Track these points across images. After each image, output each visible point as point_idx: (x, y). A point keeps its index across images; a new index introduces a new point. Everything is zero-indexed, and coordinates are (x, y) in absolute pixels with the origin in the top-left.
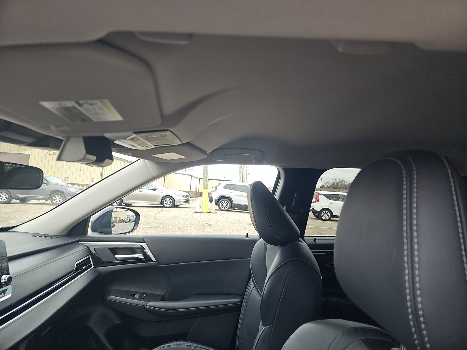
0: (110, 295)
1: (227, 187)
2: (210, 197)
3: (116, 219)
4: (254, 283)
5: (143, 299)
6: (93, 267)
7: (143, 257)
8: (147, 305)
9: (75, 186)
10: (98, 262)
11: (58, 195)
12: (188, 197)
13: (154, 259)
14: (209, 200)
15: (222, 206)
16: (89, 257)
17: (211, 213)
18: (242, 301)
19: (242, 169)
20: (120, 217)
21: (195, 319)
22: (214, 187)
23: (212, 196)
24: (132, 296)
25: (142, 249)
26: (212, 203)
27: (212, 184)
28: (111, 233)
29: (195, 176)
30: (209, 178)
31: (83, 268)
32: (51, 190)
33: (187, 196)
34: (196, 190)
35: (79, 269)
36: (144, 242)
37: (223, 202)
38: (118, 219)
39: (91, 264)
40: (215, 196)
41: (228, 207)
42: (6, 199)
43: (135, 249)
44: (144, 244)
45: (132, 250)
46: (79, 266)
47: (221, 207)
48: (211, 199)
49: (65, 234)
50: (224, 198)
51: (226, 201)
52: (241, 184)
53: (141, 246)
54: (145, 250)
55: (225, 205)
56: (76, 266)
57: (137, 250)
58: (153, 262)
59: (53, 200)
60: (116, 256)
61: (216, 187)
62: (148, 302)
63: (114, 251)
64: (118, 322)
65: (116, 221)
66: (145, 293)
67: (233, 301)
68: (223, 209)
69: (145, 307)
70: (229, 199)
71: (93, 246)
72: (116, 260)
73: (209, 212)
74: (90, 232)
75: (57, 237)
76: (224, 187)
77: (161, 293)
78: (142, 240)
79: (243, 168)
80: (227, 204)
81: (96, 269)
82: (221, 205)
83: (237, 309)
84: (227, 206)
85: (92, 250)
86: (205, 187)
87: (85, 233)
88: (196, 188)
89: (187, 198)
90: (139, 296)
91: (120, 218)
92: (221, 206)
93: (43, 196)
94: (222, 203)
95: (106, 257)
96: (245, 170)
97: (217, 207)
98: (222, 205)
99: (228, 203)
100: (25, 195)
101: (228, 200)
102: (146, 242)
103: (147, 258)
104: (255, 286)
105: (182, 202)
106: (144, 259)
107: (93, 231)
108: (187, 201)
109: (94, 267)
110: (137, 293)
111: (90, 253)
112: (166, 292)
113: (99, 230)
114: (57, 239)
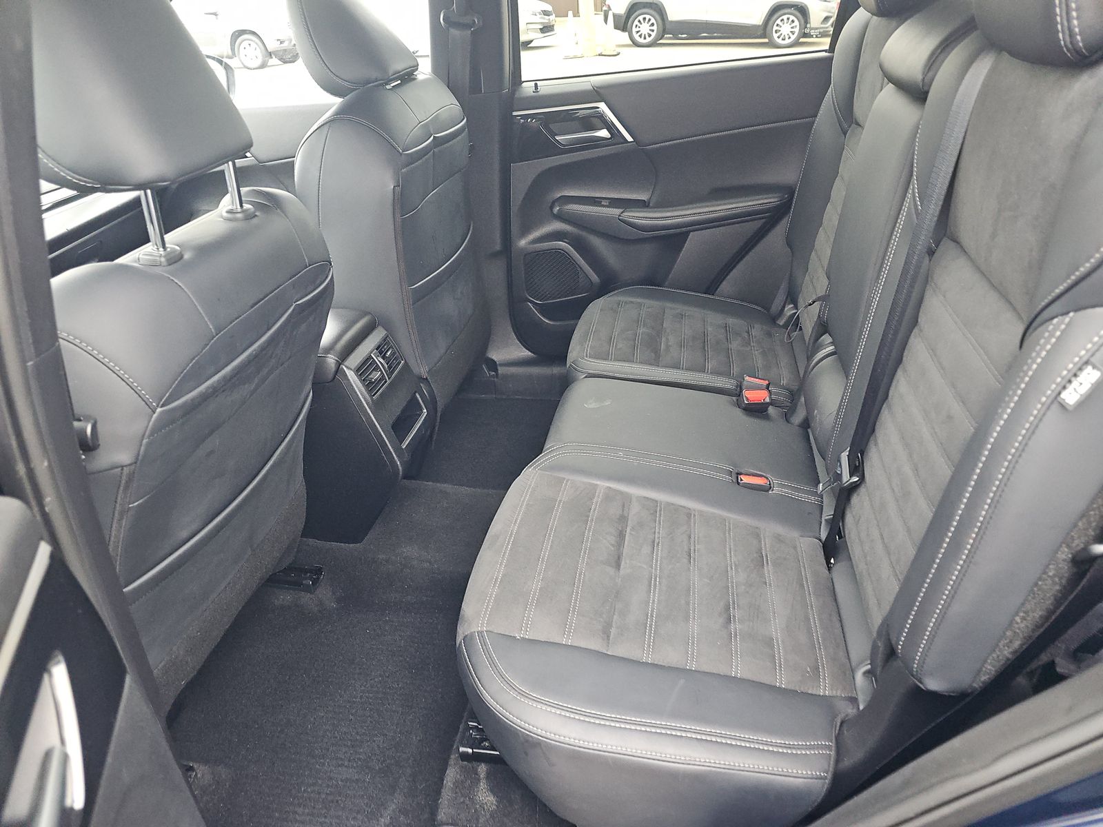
12: (549, 15)
15: (637, 32)
17: (605, 55)
33: (546, 13)
37: (639, 21)
41: (654, 34)
47: (636, 37)
50: (644, 7)
51: (648, 17)
55: (645, 29)
68: (641, 40)
70: (655, 7)
73: (599, 55)
82: (634, 30)
84: (653, 31)
89: (546, 19)
92: (634, 34)
94: (639, 24)
97: (624, 37)
98: (638, 29)
99: (655, 23)
101: (653, 13)
105: (536, 30)
108: (547, 29)
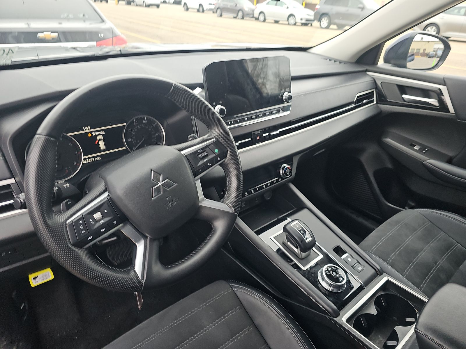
0: (387, 137)
3: (418, 51)
5: (423, 153)
6: (375, 102)
7: (437, 104)
8: (427, 161)
10: (382, 99)
13: (452, 110)
16: (373, 92)
20: (425, 50)
24: (412, 145)
25: (439, 94)
28: (405, 67)
31: (364, 101)
35: (360, 102)
36: (445, 85)
38: (421, 51)
39: (374, 100)
44: (443, 88)
45: (426, 93)
46: (360, 99)
49: (354, 60)
53: (439, 89)
54: (443, 96)
56: (357, 98)
57: (432, 93)
58: (450, 113)
60: (404, 96)
62: (428, 159)
63: (403, 89)
64: (389, 166)
65: (418, 54)
66: (428, 147)
69: (424, 162)
71: (380, 79)
72: (402, 100)
74: (381, 63)
75: (345, 63)
77: (451, 154)
78: (443, 82)
81: (378, 106)
85: (379, 83)
87: (375, 62)
90: (420, 149)
91: (423, 51)
95: (392, 95)
102: (447, 84)
103: (443, 107)
106: (438, 106)
107: (386, 61)
109: (377, 103)
110: (419, 144)
111: (375, 87)
113: (392, 62)
114: (345, 65)
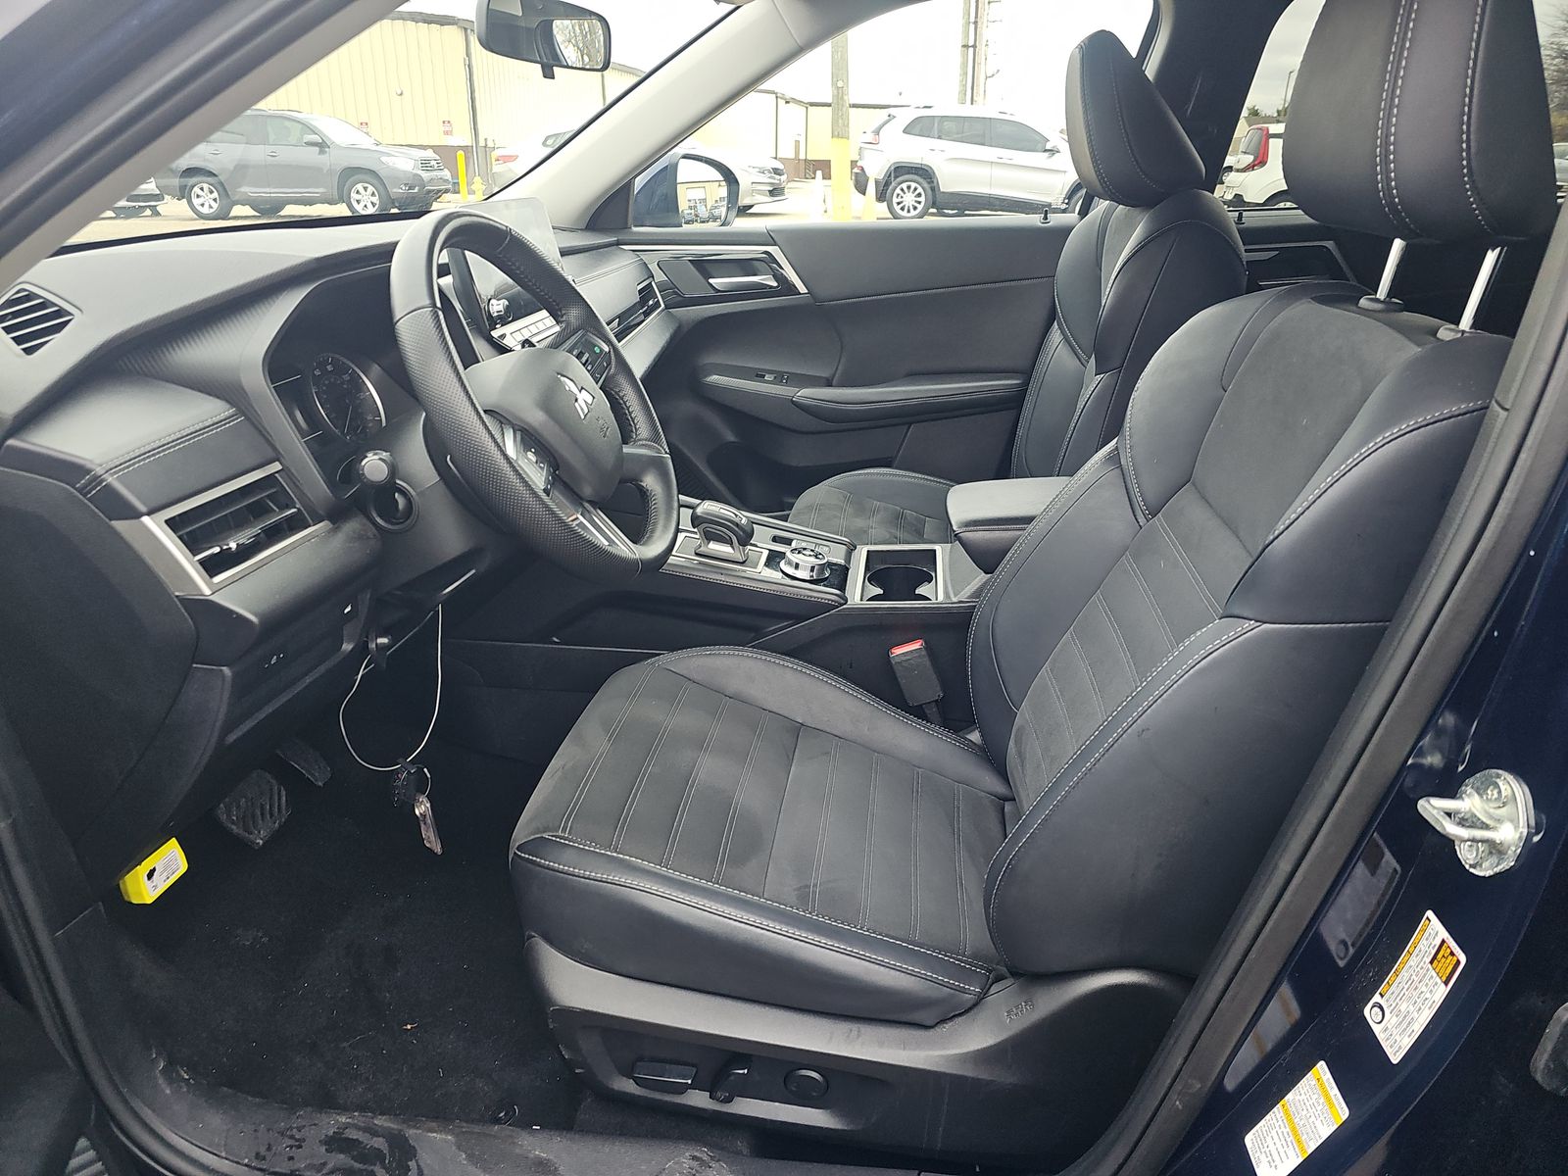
0: (710, 375)
1: (917, 130)
2: (856, 170)
4: (1063, 332)
5: (784, 383)
6: (663, 306)
7: (775, 284)
8: (799, 394)
9: (405, 150)
11: (366, 185)
12: (780, 175)
13: (802, 289)
14: (851, 184)
15: (898, 203)
16: (650, 284)
18: (1026, 383)
19: (971, 50)
21: (909, 428)
22: (869, 131)
23: (863, 169)
24: (759, 376)
25: (770, 261)
26: (864, 194)
27: (861, 123)
29: (788, 96)
30: (852, 102)
31: (650, 303)
32: (339, 169)
33: (777, 171)
34: (797, 152)
36: (773, 242)
37: (902, 190)
39: (658, 301)
40: (876, 170)
41: (920, 207)
42: (215, 206)
43: (754, 262)
44: (773, 250)
45: (745, 266)
47: (897, 208)
48: (861, 179)
49: (584, 227)
50: (910, 172)
51: (913, 185)
52: (967, 111)
53: (766, 252)
54: (781, 266)
55: (909, 199)
57: (756, 264)
58: (800, 294)
59: (355, 204)
60: (711, 281)
61: (877, 132)
62: (796, 390)
63: (705, 267)
64: (731, 437)
66: (785, 371)
67: (1007, 385)
68: (904, 213)
69: (794, 399)
70: (924, 173)
72: (712, 290)
76: (908, 130)
77: (825, 374)
78: (769, 238)
79: (974, 46)
80: (919, 195)
81: (670, 312)
82: (895, 200)
83: (1015, 402)
84: (920, 203)
85: (653, 266)
86: (839, 131)
88: (797, 142)
89: (776, 180)
90: (776, 378)
92: (895, 205)
93: (321, 190)
94: (901, 194)
95: (689, 284)
96: (980, 58)
97: (880, 209)
98: (899, 200)
99: (923, 193)
100: (268, 190)
101: (921, 180)
102: (778, 242)
103: (787, 287)
104: (1065, 337)
105: (760, 192)
106: (775, 287)
108: (775, 192)
109: (667, 307)
110: (770, 372)
111: (650, 273)
112: (833, 372)
